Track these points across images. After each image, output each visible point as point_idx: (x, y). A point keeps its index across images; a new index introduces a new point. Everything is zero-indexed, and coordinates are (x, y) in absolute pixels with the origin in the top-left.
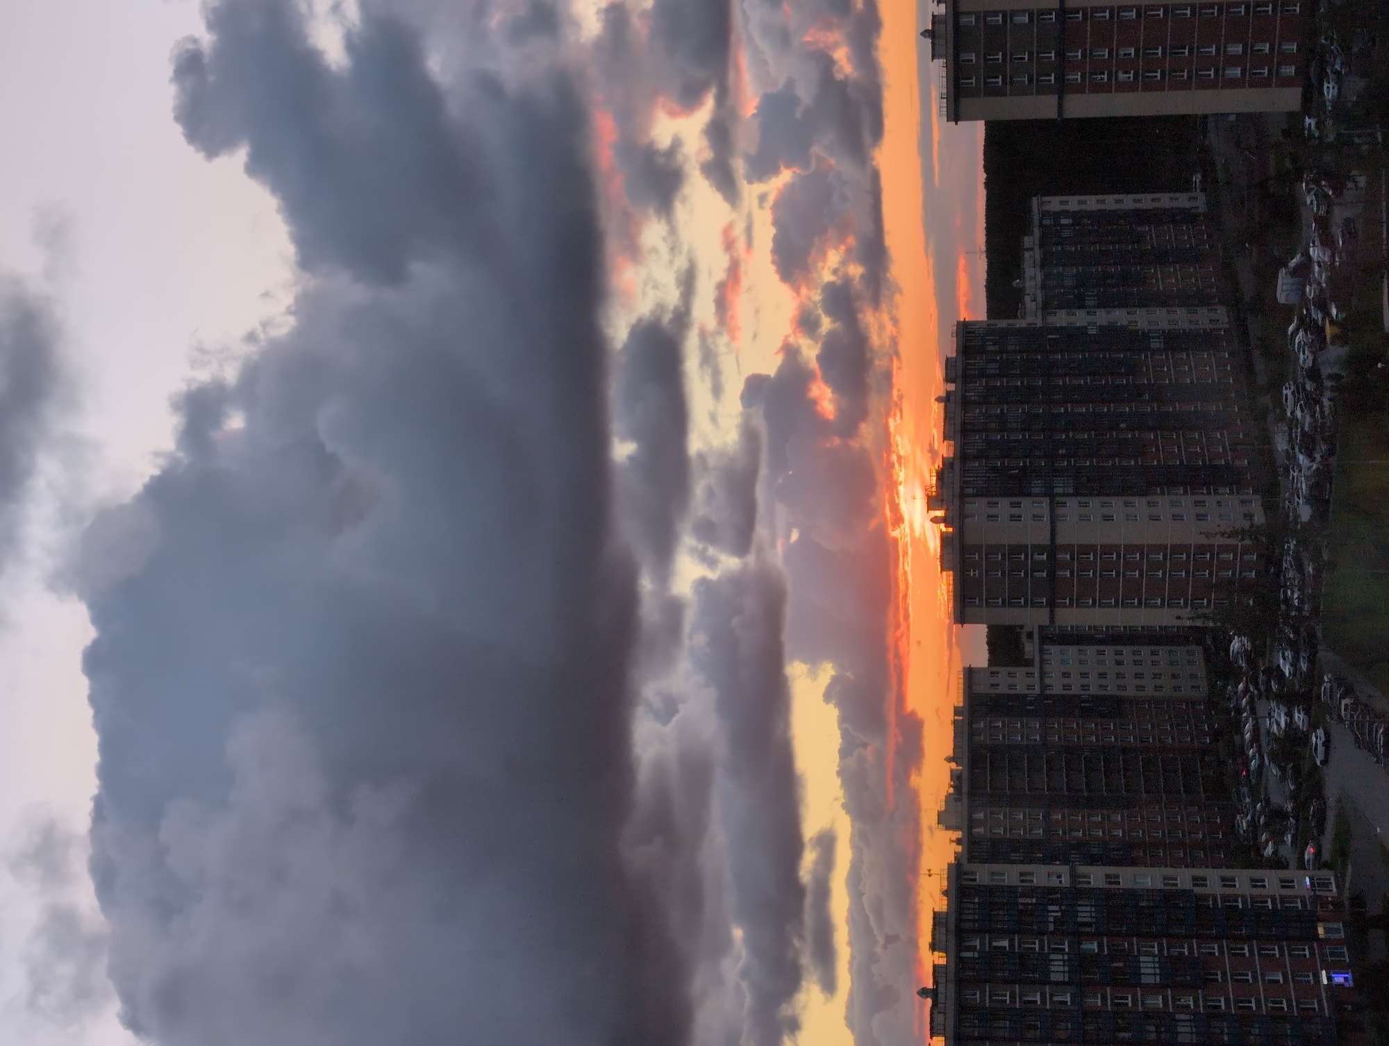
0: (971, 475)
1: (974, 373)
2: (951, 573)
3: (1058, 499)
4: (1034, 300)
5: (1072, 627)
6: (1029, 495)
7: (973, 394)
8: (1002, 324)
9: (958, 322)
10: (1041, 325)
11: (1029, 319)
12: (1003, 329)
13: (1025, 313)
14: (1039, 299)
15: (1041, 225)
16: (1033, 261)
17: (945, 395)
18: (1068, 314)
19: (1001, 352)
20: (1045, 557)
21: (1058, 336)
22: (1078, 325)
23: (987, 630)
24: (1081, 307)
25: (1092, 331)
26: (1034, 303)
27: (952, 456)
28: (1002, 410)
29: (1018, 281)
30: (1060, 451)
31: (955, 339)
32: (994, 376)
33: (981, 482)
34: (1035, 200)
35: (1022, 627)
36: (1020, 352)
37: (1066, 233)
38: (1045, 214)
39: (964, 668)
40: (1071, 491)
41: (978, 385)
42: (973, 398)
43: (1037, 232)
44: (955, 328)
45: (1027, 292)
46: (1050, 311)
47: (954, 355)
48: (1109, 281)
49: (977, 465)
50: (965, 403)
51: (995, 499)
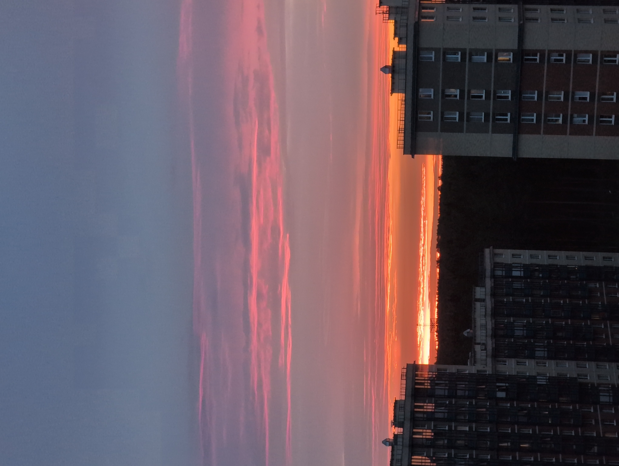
1: (421, 415)
4: (484, 349)
9: (408, 365)
10: (491, 373)
11: (479, 367)
12: (452, 374)
14: (490, 347)
15: (493, 276)
16: (484, 310)
18: (518, 363)
19: (449, 397)
21: (507, 385)
22: (527, 374)
24: (532, 356)
25: (542, 381)
26: (485, 352)
29: (468, 330)
31: (404, 382)
32: (443, 420)
34: (487, 251)
36: (469, 397)
37: (517, 285)
38: (496, 265)
42: (421, 440)
43: (489, 283)
44: (405, 371)
45: (478, 341)
46: (500, 359)
47: (403, 398)
48: (560, 334)
50: (414, 446)
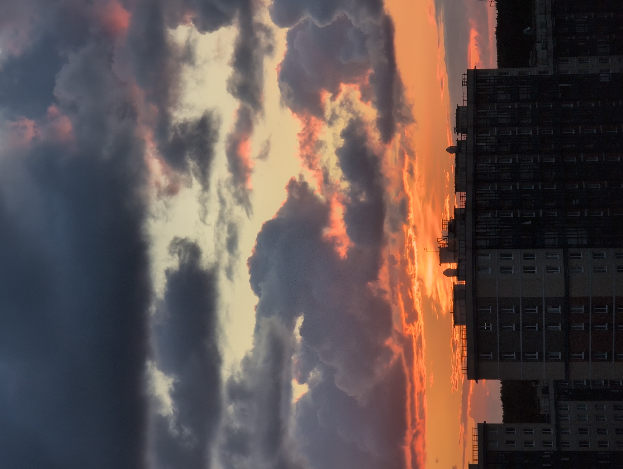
0: (484, 227)
1: (485, 122)
2: (465, 327)
3: (572, 250)
4: (545, 48)
5: (588, 382)
6: (543, 246)
7: (485, 144)
8: (514, 72)
9: (469, 71)
10: (552, 74)
11: (541, 67)
12: (515, 77)
13: (536, 62)
16: (543, 8)
17: (456, 145)
18: (580, 62)
19: (512, 101)
20: (559, 309)
21: (570, 85)
22: (590, 73)
23: (501, 385)
24: (593, 54)
25: (604, 79)
26: (545, 51)
27: (464, 207)
28: (514, 160)
29: (529, 28)
30: (574, 202)
31: (466, 88)
32: (506, 125)
33: (494, 234)
35: (537, 382)
36: (532, 101)
39: (478, 424)
40: (585, 242)
41: (489, 135)
42: (485, 148)
44: (466, 76)
45: (538, 39)
46: (561, 58)
47: (465, 104)
49: (490, 217)
50: (478, 154)
51: (507, 251)
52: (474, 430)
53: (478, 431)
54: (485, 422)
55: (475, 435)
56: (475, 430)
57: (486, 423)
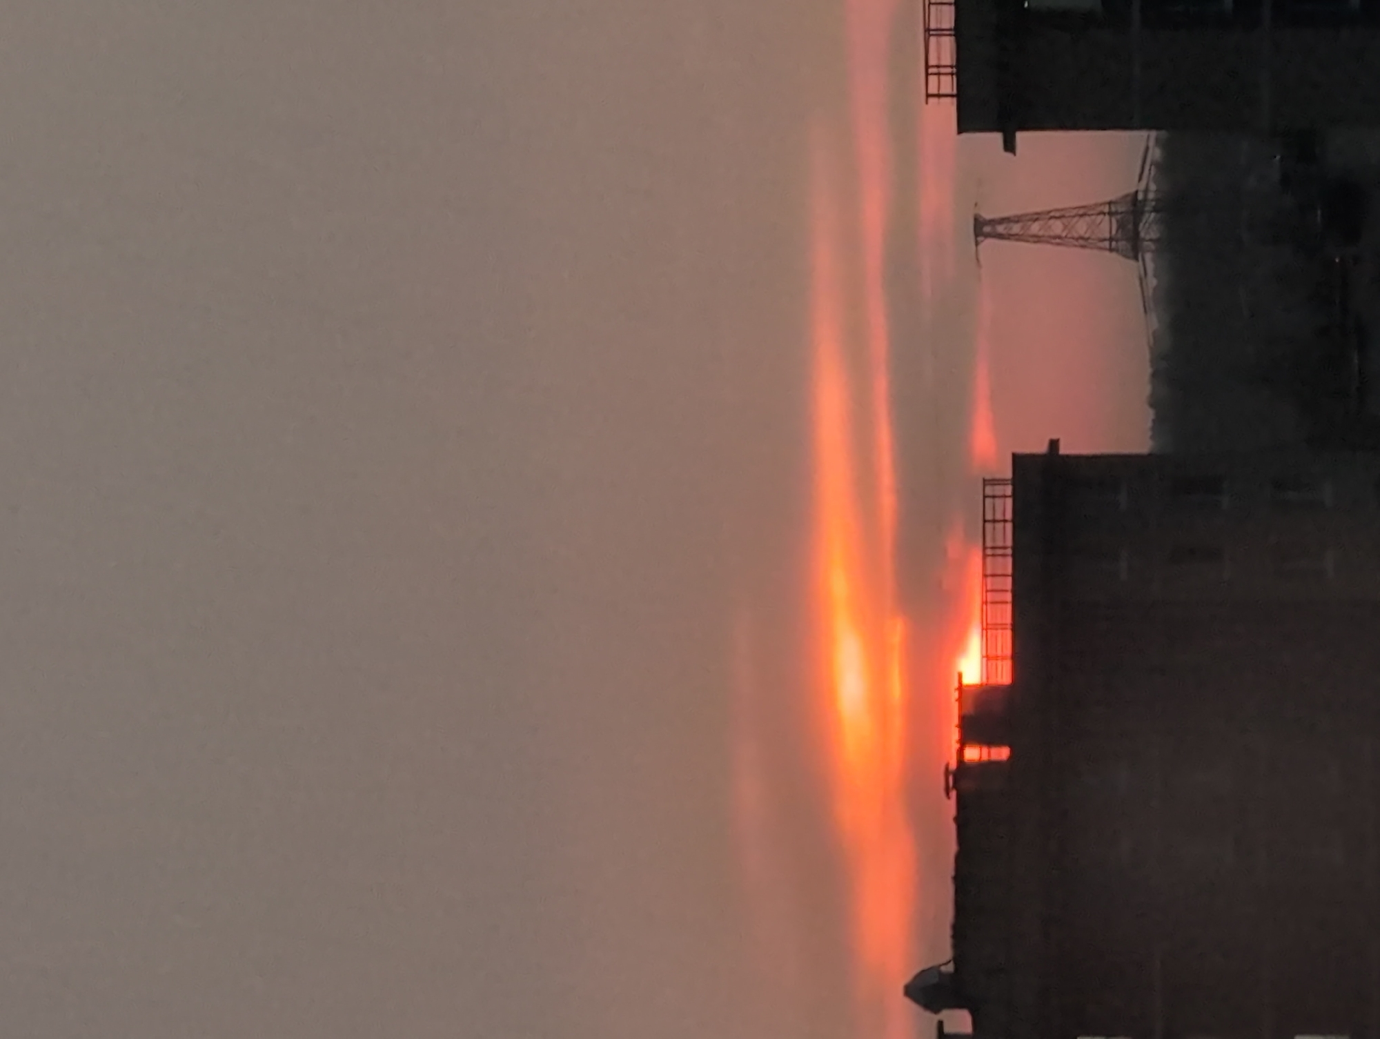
52: (989, 491)
53: (1014, 495)
54: (1054, 444)
55: (994, 521)
56: (999, 490)
57: (1063, 450)
